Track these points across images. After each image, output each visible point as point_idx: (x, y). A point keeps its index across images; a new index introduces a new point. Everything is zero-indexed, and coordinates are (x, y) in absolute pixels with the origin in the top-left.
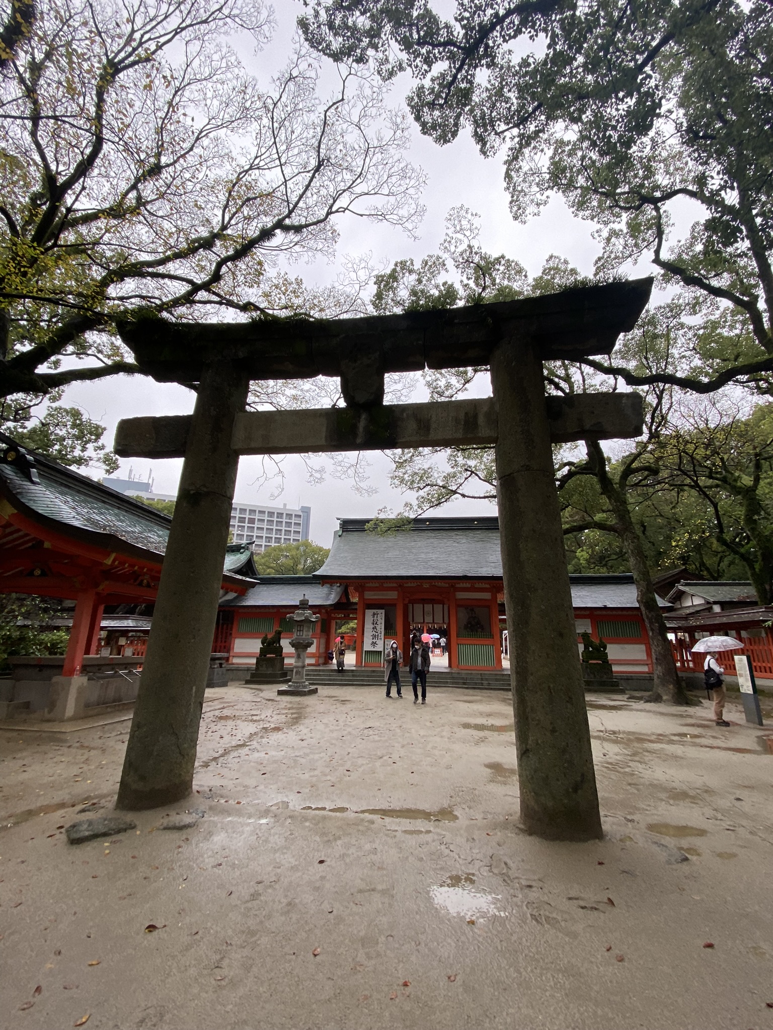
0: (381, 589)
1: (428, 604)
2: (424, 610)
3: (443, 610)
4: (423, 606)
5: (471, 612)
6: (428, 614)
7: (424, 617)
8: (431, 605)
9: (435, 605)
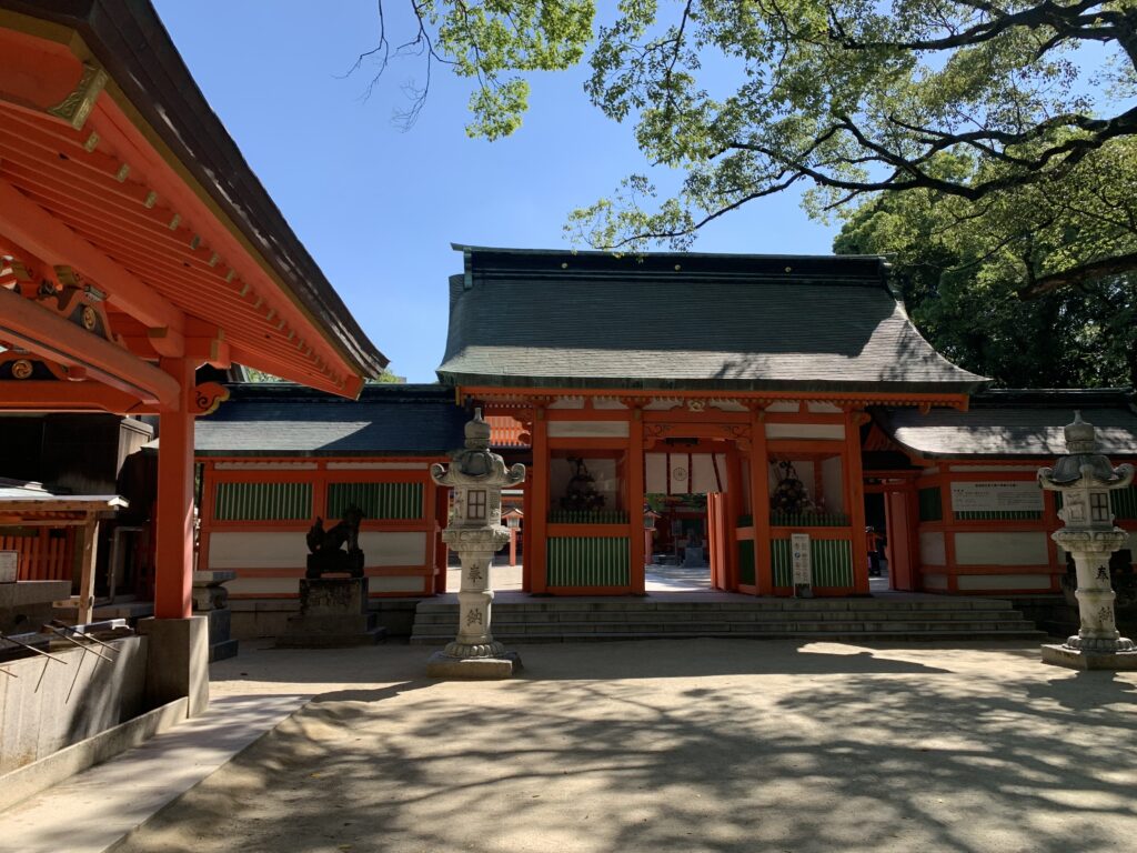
0: (588, 413)
1: (679, 452)
2: (668, 465)
3: (715, 465)
4: (668, 459)
5: (783, 471)
6: (680, 474)
7: (669, 482)
8: (687, 457)
9: (694, 457)
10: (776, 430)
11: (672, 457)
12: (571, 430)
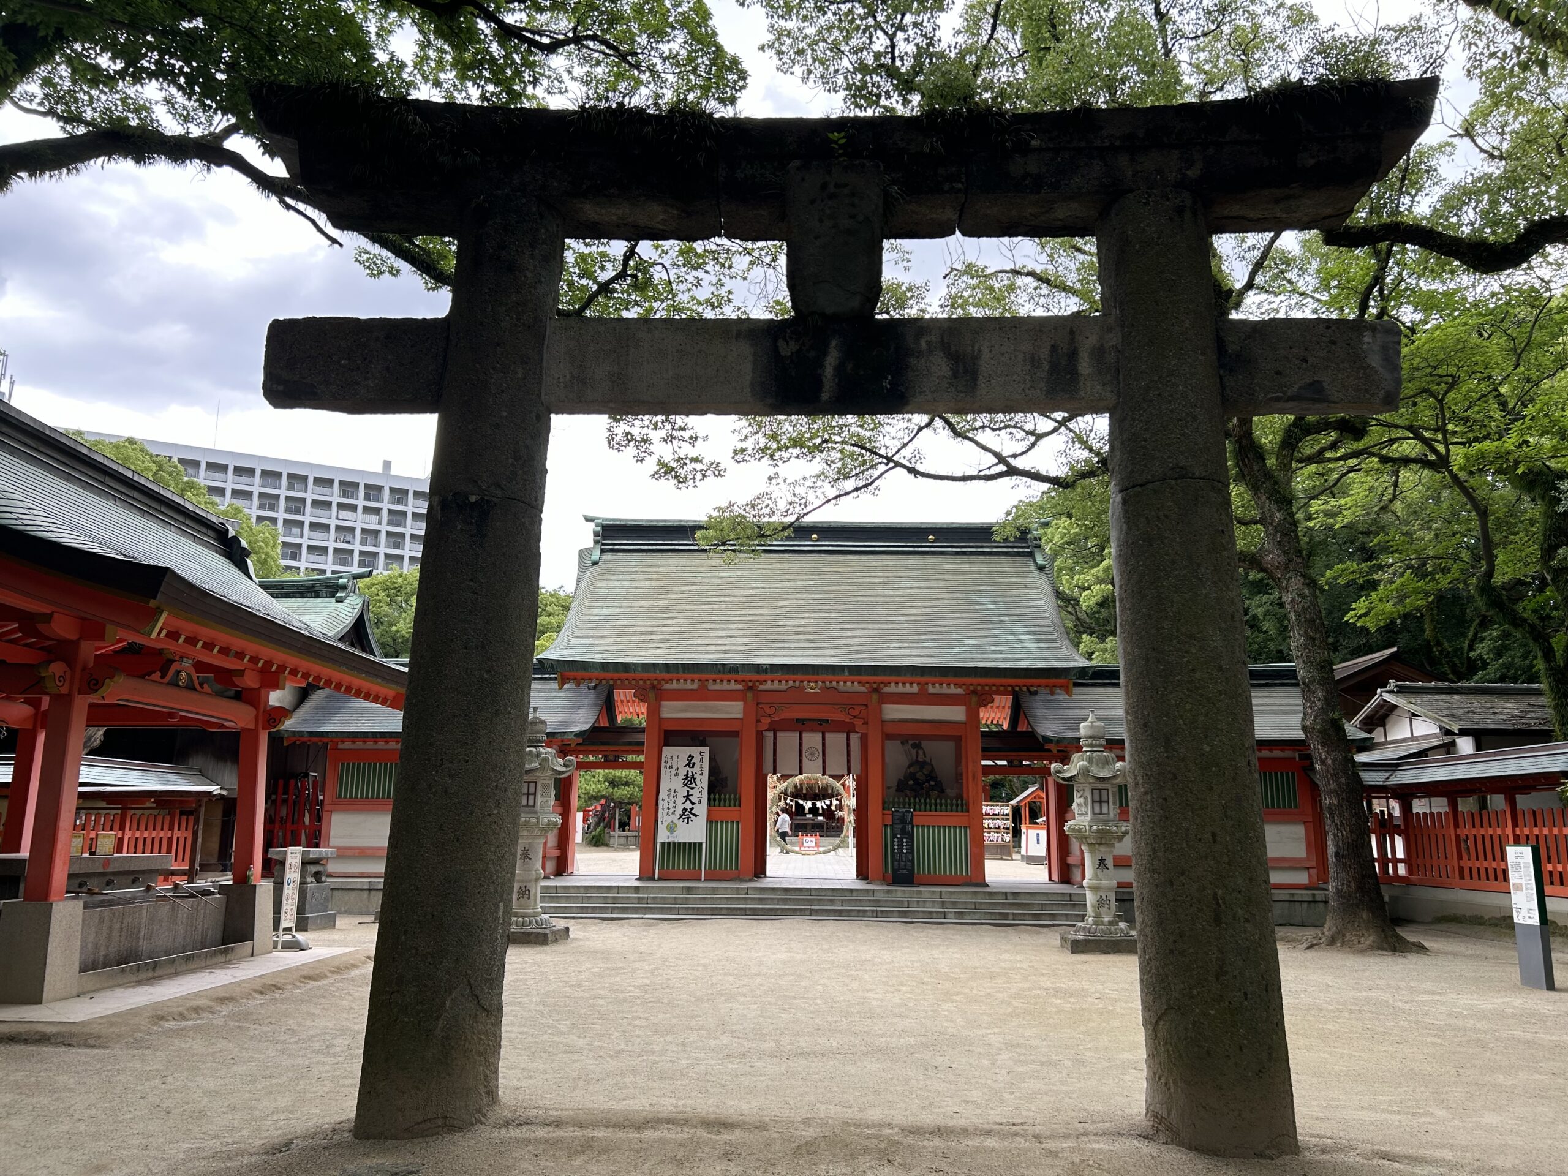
1: (812, 731)
2: (801, 745)
3: (848, 745)
4: (801, 738)
5: (914, 752)
6: (812, 754)
7: (801, 761)
8: (821, 735)
9: (827, 735)
10: (894, 712)
11: (805, 735)
12: (686, 711)
